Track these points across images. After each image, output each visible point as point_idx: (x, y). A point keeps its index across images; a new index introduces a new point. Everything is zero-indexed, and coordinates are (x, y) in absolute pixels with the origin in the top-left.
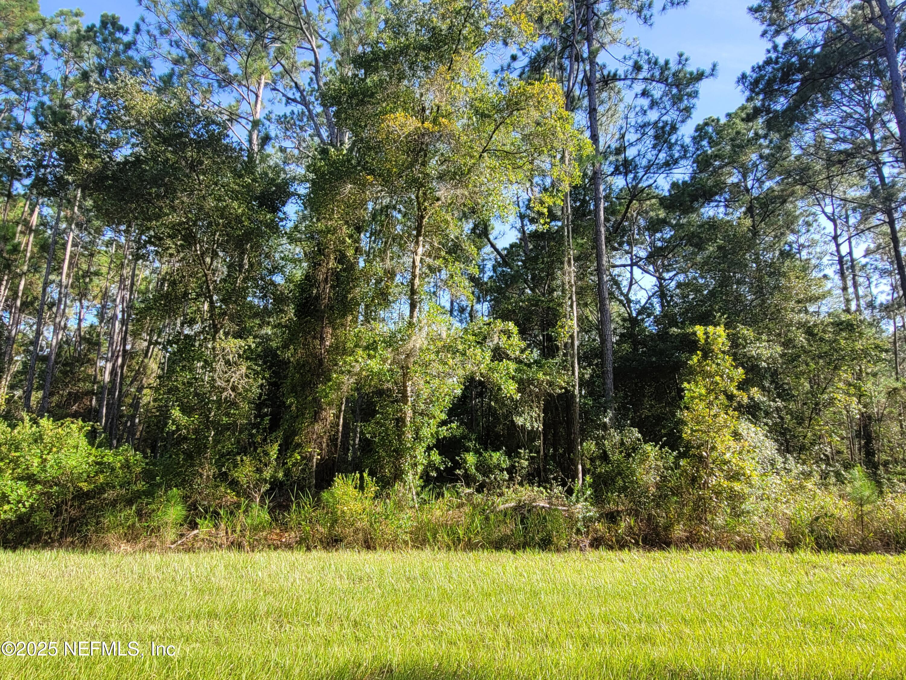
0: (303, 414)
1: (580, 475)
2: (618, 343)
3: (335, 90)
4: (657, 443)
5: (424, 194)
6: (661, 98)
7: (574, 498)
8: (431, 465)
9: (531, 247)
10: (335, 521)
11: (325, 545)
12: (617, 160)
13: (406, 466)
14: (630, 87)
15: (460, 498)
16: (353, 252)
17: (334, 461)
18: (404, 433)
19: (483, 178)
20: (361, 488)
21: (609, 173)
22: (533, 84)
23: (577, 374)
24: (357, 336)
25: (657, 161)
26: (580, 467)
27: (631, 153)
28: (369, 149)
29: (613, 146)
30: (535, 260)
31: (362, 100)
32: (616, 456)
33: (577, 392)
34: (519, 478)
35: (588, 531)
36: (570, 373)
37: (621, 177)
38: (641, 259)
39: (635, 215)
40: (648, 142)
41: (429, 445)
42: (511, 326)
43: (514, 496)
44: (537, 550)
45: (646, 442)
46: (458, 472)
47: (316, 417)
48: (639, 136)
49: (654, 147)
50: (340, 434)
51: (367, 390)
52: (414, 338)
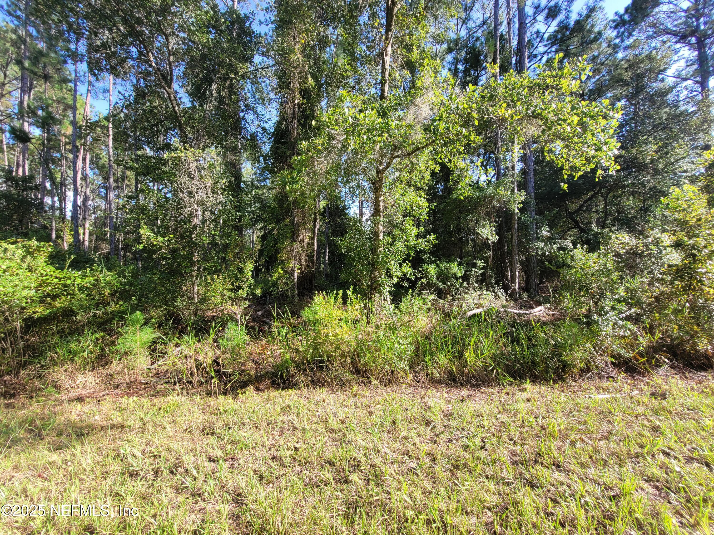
15: (426, 303)
17: (312, 274)
46: (423, 281)
47: (294, 239)
50: (315, 252)
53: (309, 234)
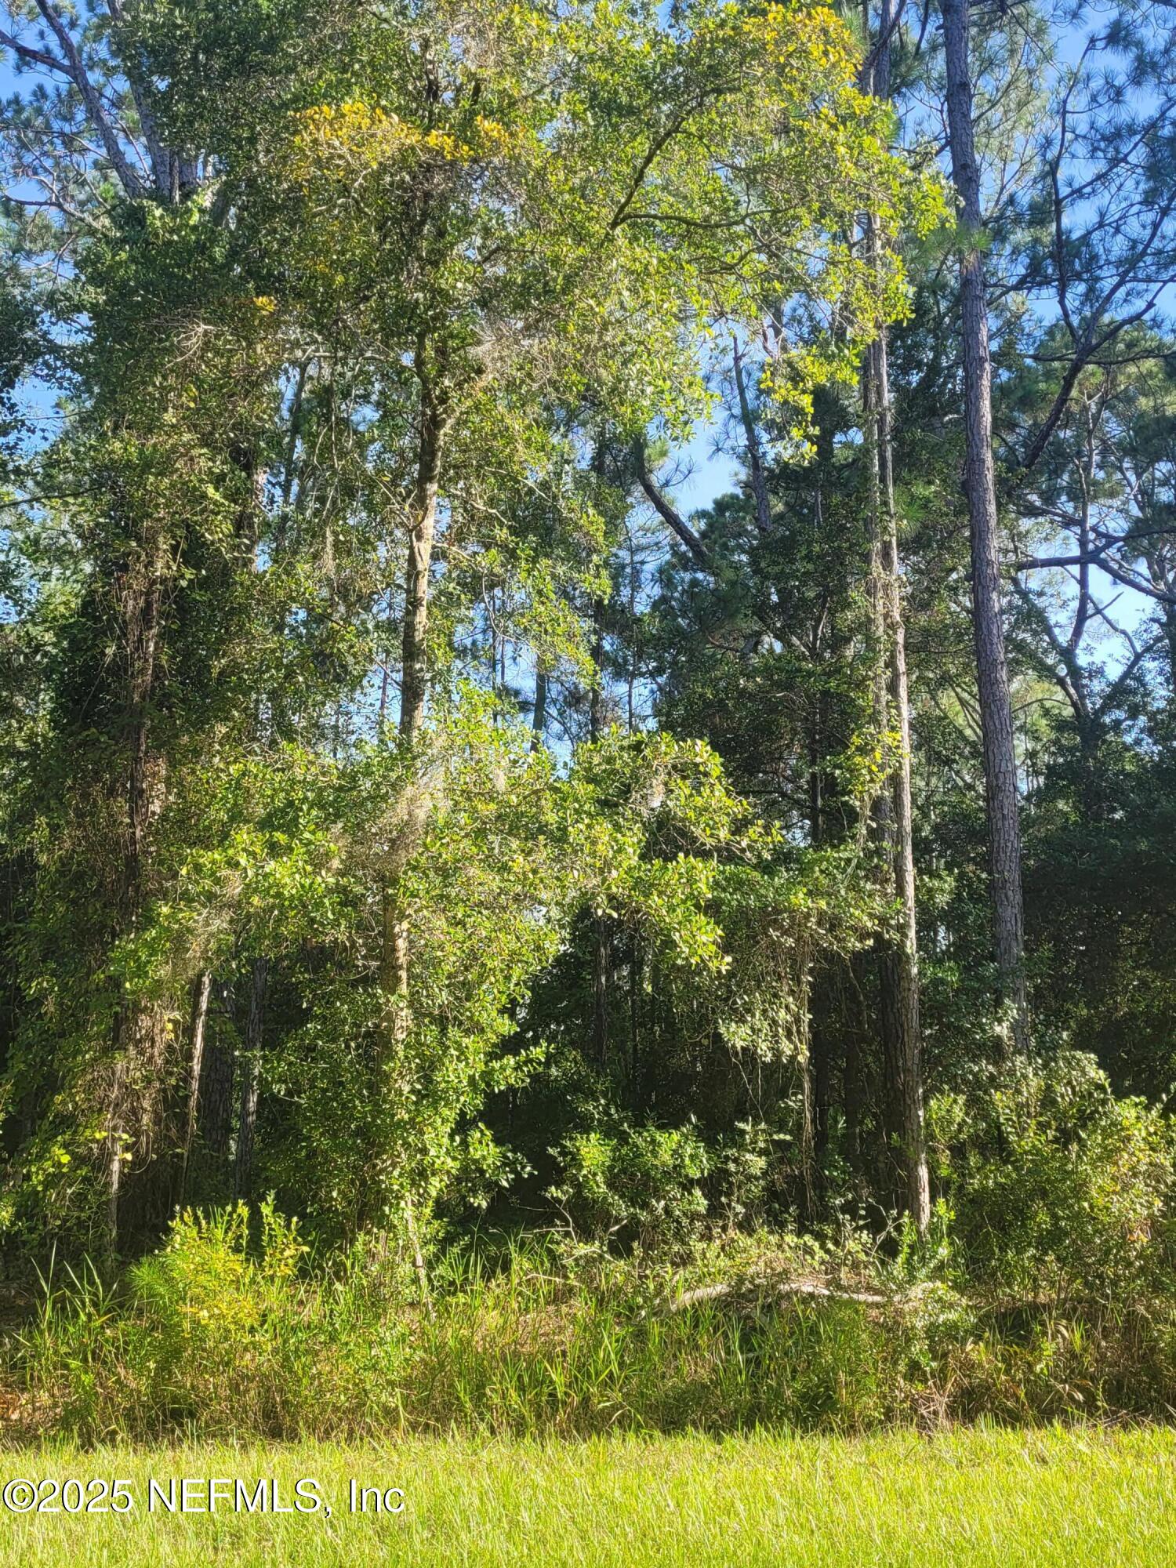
0: (80, 1026)
1: (925, 1197)
2: (1039, 796)
3: (154, 27)
4: (1153, 1099)
5: (442, 352)
6: (1167, 51)
7: (898, 1267)
8: (470, 1175)
9: (780, 508)
10: (171, 1356)
11: (141, 1427)
12: (1036, 241)
13: (395, 1180)
14: (1075, 15)
15: (561, 1271)
16: (227, 527)
17: (177, 1169)
18: (386, 1078)
19: (610, 304)
20: (254, 1248)
21: (1013, 281)
22: (764, 13)
23: (910, 891)
24: (237, 785)
25: (1157, 244)
26: (923, 1172)
27: (1077, 218)
28: (271, 209)
29: (1025, 199)
30: (785, 548)
31: (241, 61)
32: (1030, 1140)
33: (911, 946)
34: (740, 1209)
35: (943, 1370)
36: (890, 889)
37: (1050, 293)
38: (1111, 540)
39: (1094, 409)
40: (1130, 184)
41: (463, 1114)
42: (702, 751)
43: (723, 1262)
44: (787, 1430)
45: (1120, 1094)
46: (553, 1191)
47: (118, 1035)
48: (1101, 166)
49: (1148, 201)
50: (195, 1085)
51: (267, 950)
52: (409, 791)
53: (177, 1015)
